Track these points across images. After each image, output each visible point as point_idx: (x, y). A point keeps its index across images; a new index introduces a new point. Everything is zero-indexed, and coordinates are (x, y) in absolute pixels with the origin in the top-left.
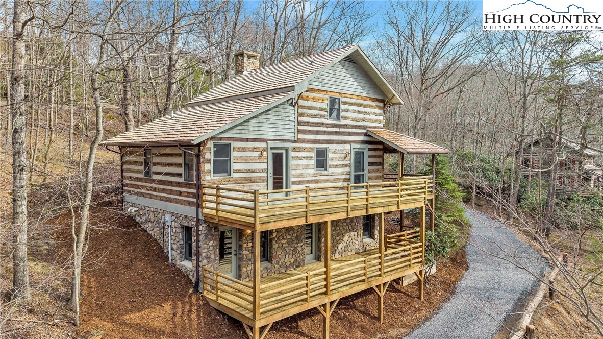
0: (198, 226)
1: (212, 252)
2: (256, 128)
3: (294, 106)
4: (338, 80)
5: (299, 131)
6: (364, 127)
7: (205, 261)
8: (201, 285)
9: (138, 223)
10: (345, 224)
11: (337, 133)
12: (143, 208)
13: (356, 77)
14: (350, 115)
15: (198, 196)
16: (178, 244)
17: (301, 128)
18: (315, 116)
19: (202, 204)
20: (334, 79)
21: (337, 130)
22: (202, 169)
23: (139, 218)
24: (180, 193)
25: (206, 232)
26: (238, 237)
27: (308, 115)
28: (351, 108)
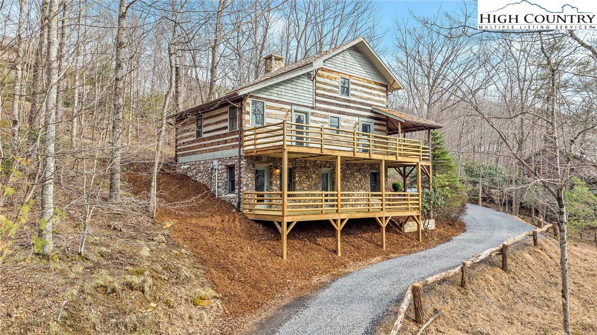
0: (240, 162)
1: (251, 182)
2: (283, 94)
3: (312, 81)
4: (348, 65)
5: (316, 101)
6: (370, 105)
7: (245, 188)
8: (241, 206)
9: (189, 177)
10: (355, 182)
11: (347, 107)
12: (194, 163)
13: (362, 64)
14: (357, 93)
15: (240, 139)
16: (223, 182)
17: (318, 98)
18: (330, 91)
19: (243, 144)
20: (344, 64)
21: (348, 104)
22: (243, 118)
23: (190, 173)
24: (226, 142)
25: (245, 166)
26: (269, 176)
27: (324, 89)
28: (359, 88)
